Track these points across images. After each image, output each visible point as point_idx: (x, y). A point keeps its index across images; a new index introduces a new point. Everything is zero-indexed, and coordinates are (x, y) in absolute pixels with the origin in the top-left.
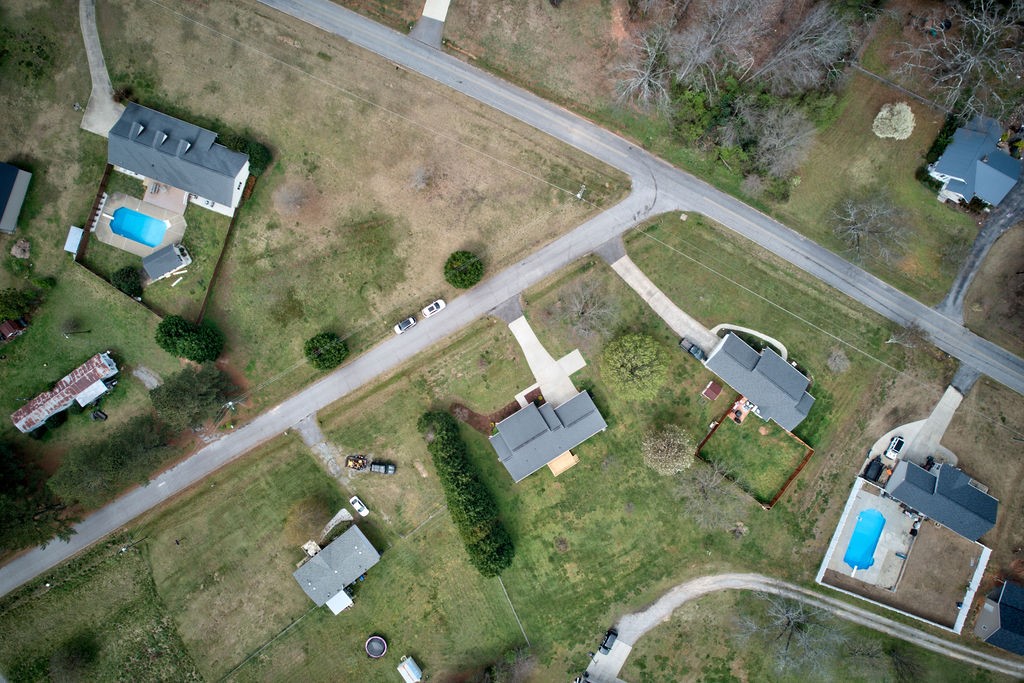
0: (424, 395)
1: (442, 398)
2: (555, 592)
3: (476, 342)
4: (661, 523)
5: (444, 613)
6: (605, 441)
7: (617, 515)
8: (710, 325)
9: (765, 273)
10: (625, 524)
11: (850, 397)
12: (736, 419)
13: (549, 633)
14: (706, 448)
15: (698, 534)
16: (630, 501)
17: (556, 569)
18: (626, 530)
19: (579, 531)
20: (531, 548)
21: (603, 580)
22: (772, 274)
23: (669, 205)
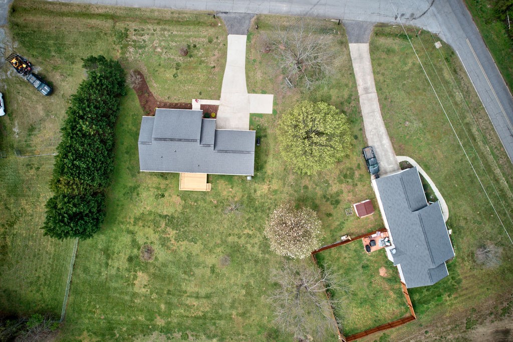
0: (117, 47)
1: (130, 59)
2: (115, 289)
3: (192, 31)
4: (244, 292)
5: (9, 244)
6: (244, 190)
7: (211, 260)
8: (399, 151)
9: (474, 139)
10: (213, 271)
11: (475, 293)
12: (367, 246)
13: (87, 321)
14: (325, 254)
15: (269, 322)
16: (230, 255)
17: (128, 270)
18: (210, 277)
19: (170, 252)
20: (120, 239)
21: (163, 306)
22: (480, 144)
23: (433, 26)
